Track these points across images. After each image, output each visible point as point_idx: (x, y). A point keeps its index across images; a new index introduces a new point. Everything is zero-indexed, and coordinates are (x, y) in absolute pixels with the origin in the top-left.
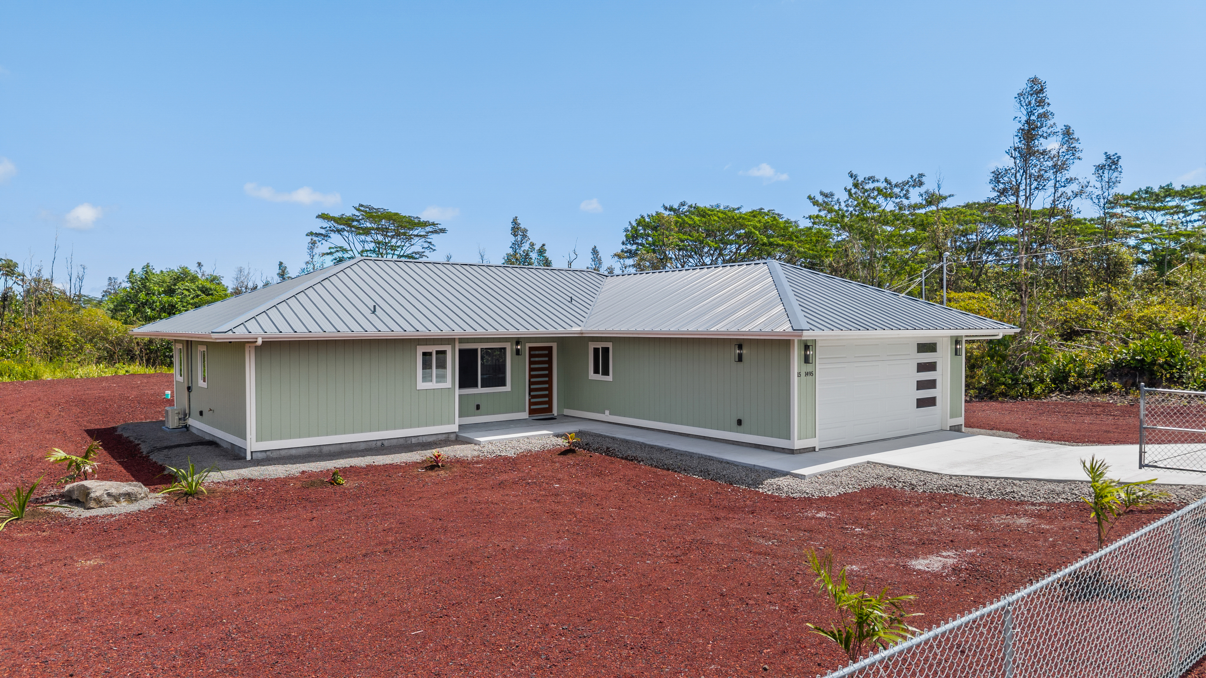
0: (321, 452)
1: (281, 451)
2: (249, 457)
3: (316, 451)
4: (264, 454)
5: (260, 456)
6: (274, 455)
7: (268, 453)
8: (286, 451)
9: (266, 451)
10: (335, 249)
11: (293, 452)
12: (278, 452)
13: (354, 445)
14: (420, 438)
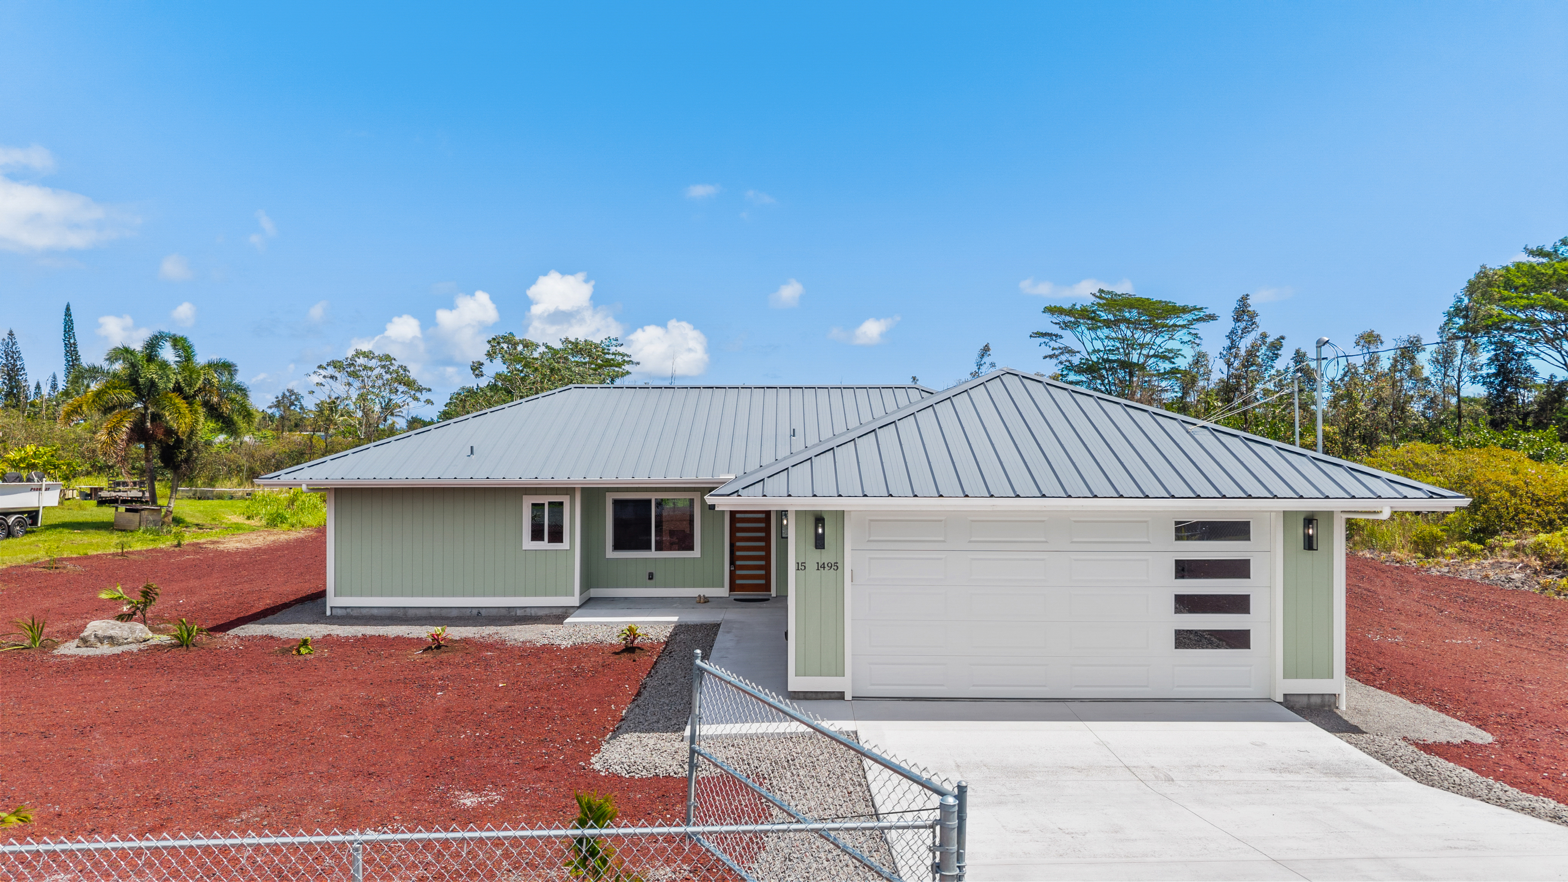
0: (405, 614)
1: (362, 609)
2: (328, 613)
3: (400, 613)
4: (344, 610)
5: (340, 612)
6: (355, 613)
7: (348, 610)
8: (367, 610)
9: (346, 608)
10: (1060, 351)
11: (375, 612)
12: (359, 610)
13: (444, 611)
14: (528, 610)
